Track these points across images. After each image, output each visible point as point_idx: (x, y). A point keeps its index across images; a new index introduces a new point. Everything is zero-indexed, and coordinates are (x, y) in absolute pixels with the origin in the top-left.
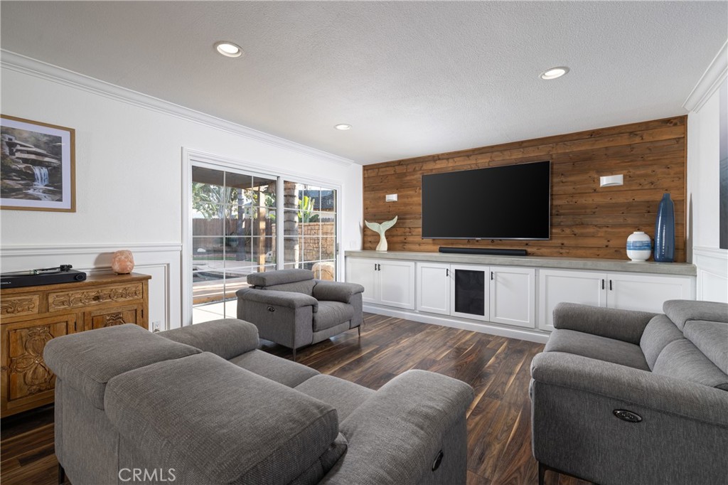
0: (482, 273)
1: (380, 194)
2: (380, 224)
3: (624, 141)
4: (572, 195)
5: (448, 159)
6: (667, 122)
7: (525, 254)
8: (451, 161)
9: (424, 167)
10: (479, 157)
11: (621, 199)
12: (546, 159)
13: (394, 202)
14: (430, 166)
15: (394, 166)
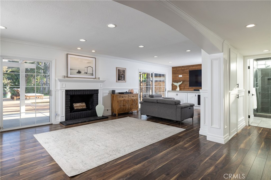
1: (177, 75)
2: (177, 83)
13: (181, 77)
14: (191, 68)
15: (181, 68)
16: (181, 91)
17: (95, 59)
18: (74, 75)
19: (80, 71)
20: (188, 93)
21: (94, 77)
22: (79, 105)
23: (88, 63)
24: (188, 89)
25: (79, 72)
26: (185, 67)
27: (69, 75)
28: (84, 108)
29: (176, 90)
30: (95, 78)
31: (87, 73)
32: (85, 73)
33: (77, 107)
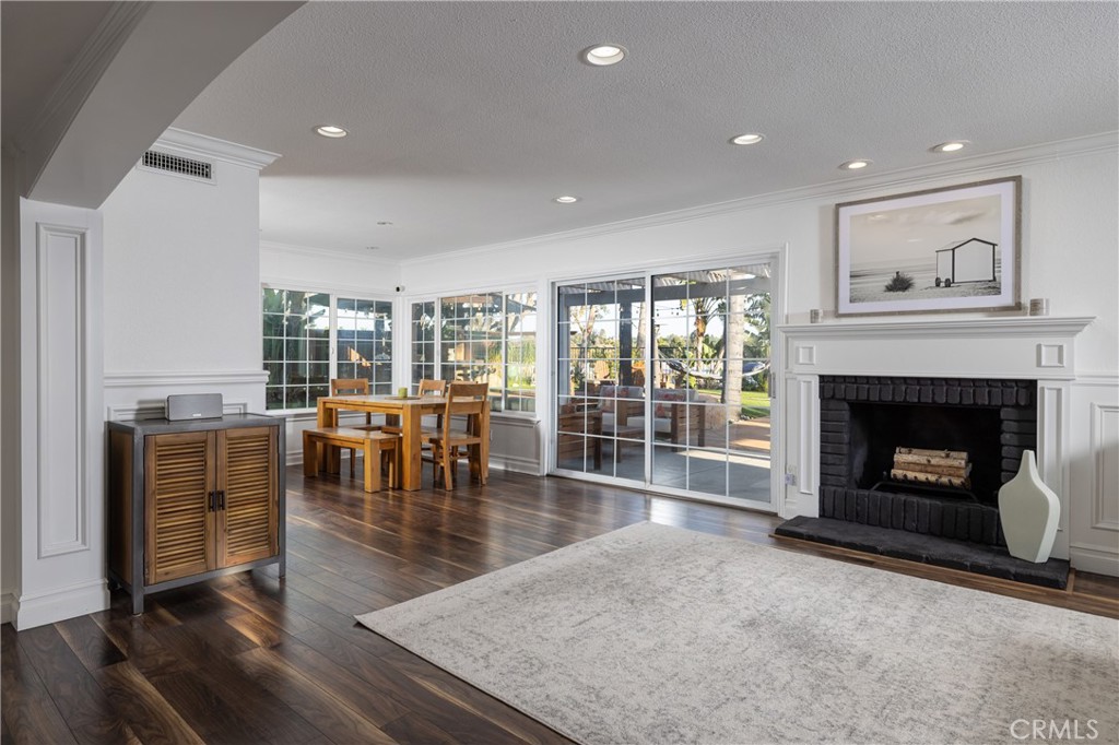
17: (1010, 185)
18: (874, 299)
19: (907, 275)
21: (1006, 298)
22: (923, 460)
23: (959, 221)
25: (900, 284)
27: (845, 307)
28: (957, 481)
30: (1017, 307)
31: (948, 284)
32: (938, 285)
33: (909, 466)
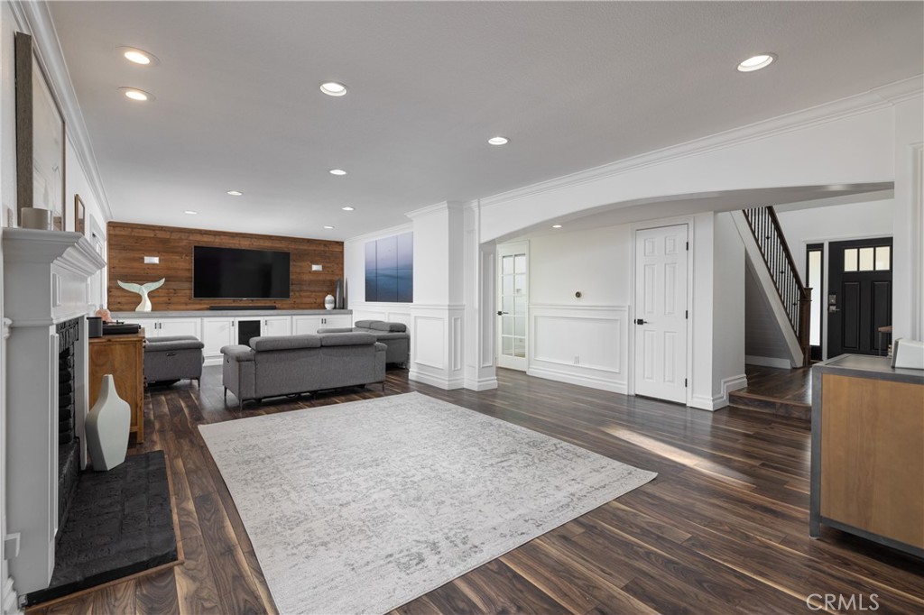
0: (259, 322)
1: (137, 255)
2: (141, 284)
3: (322, 248)
4: (300, 273)
5: (215, 235)
6: (337, 243)
7: (274, 308)
8: (217, 237)
9: (191, 238)
10: (242, 239)
11: (321, 278)
12: (286, 250)
13: (154, 264)
14: (198, 238)
15: (154, 230)
16: (157, 313)
20: (206, 320)
24: (184, 307)
26: (172, 232)
29: (134, 310)
